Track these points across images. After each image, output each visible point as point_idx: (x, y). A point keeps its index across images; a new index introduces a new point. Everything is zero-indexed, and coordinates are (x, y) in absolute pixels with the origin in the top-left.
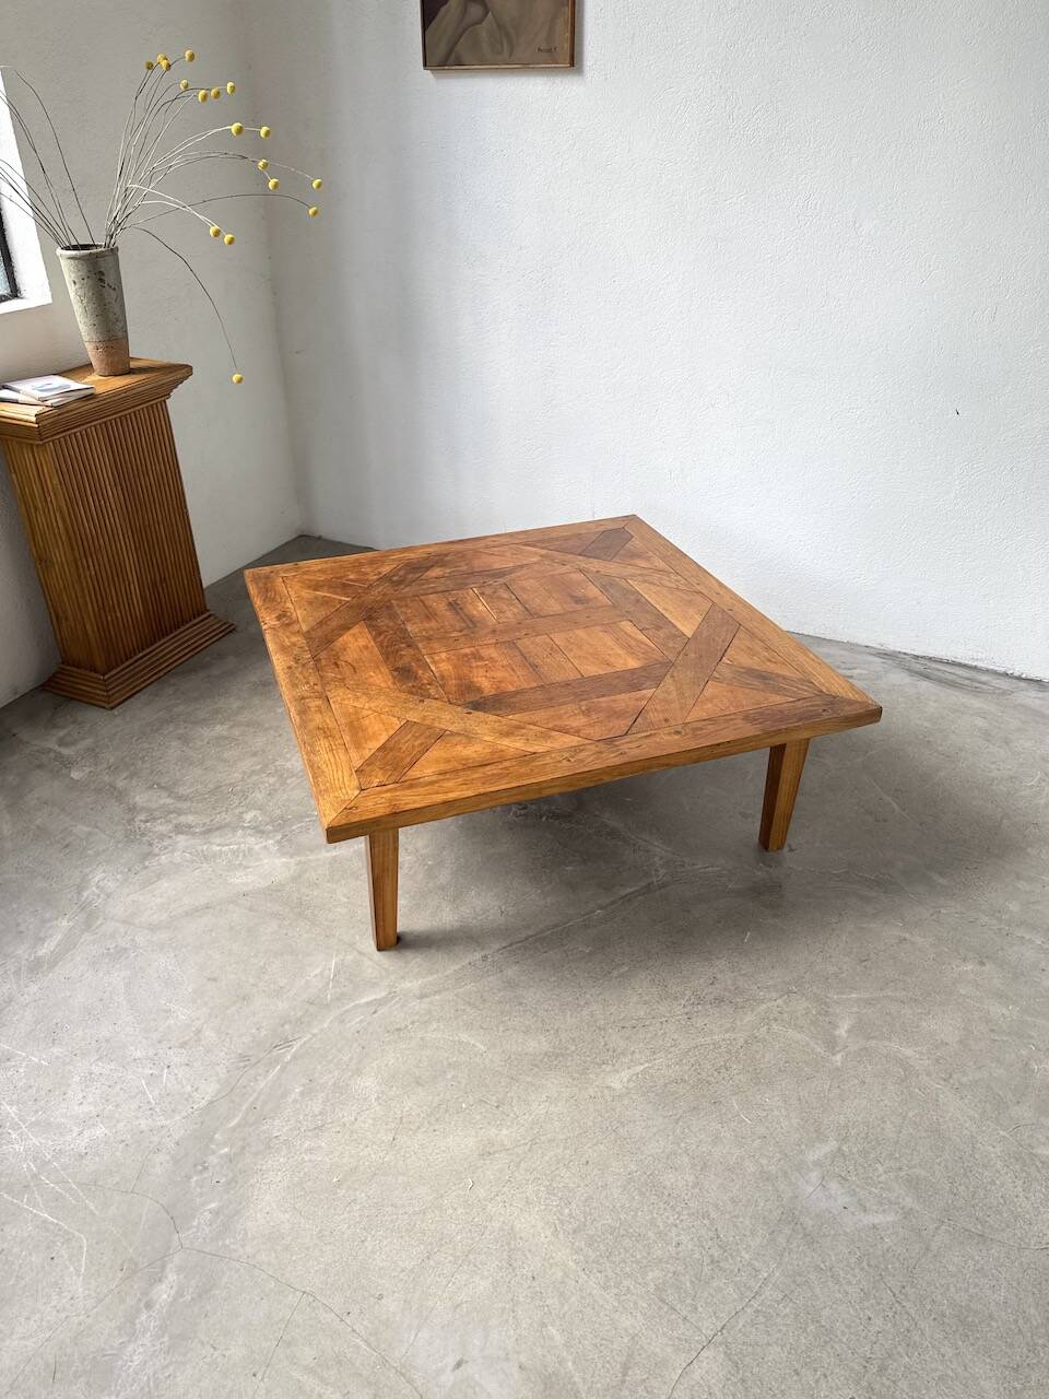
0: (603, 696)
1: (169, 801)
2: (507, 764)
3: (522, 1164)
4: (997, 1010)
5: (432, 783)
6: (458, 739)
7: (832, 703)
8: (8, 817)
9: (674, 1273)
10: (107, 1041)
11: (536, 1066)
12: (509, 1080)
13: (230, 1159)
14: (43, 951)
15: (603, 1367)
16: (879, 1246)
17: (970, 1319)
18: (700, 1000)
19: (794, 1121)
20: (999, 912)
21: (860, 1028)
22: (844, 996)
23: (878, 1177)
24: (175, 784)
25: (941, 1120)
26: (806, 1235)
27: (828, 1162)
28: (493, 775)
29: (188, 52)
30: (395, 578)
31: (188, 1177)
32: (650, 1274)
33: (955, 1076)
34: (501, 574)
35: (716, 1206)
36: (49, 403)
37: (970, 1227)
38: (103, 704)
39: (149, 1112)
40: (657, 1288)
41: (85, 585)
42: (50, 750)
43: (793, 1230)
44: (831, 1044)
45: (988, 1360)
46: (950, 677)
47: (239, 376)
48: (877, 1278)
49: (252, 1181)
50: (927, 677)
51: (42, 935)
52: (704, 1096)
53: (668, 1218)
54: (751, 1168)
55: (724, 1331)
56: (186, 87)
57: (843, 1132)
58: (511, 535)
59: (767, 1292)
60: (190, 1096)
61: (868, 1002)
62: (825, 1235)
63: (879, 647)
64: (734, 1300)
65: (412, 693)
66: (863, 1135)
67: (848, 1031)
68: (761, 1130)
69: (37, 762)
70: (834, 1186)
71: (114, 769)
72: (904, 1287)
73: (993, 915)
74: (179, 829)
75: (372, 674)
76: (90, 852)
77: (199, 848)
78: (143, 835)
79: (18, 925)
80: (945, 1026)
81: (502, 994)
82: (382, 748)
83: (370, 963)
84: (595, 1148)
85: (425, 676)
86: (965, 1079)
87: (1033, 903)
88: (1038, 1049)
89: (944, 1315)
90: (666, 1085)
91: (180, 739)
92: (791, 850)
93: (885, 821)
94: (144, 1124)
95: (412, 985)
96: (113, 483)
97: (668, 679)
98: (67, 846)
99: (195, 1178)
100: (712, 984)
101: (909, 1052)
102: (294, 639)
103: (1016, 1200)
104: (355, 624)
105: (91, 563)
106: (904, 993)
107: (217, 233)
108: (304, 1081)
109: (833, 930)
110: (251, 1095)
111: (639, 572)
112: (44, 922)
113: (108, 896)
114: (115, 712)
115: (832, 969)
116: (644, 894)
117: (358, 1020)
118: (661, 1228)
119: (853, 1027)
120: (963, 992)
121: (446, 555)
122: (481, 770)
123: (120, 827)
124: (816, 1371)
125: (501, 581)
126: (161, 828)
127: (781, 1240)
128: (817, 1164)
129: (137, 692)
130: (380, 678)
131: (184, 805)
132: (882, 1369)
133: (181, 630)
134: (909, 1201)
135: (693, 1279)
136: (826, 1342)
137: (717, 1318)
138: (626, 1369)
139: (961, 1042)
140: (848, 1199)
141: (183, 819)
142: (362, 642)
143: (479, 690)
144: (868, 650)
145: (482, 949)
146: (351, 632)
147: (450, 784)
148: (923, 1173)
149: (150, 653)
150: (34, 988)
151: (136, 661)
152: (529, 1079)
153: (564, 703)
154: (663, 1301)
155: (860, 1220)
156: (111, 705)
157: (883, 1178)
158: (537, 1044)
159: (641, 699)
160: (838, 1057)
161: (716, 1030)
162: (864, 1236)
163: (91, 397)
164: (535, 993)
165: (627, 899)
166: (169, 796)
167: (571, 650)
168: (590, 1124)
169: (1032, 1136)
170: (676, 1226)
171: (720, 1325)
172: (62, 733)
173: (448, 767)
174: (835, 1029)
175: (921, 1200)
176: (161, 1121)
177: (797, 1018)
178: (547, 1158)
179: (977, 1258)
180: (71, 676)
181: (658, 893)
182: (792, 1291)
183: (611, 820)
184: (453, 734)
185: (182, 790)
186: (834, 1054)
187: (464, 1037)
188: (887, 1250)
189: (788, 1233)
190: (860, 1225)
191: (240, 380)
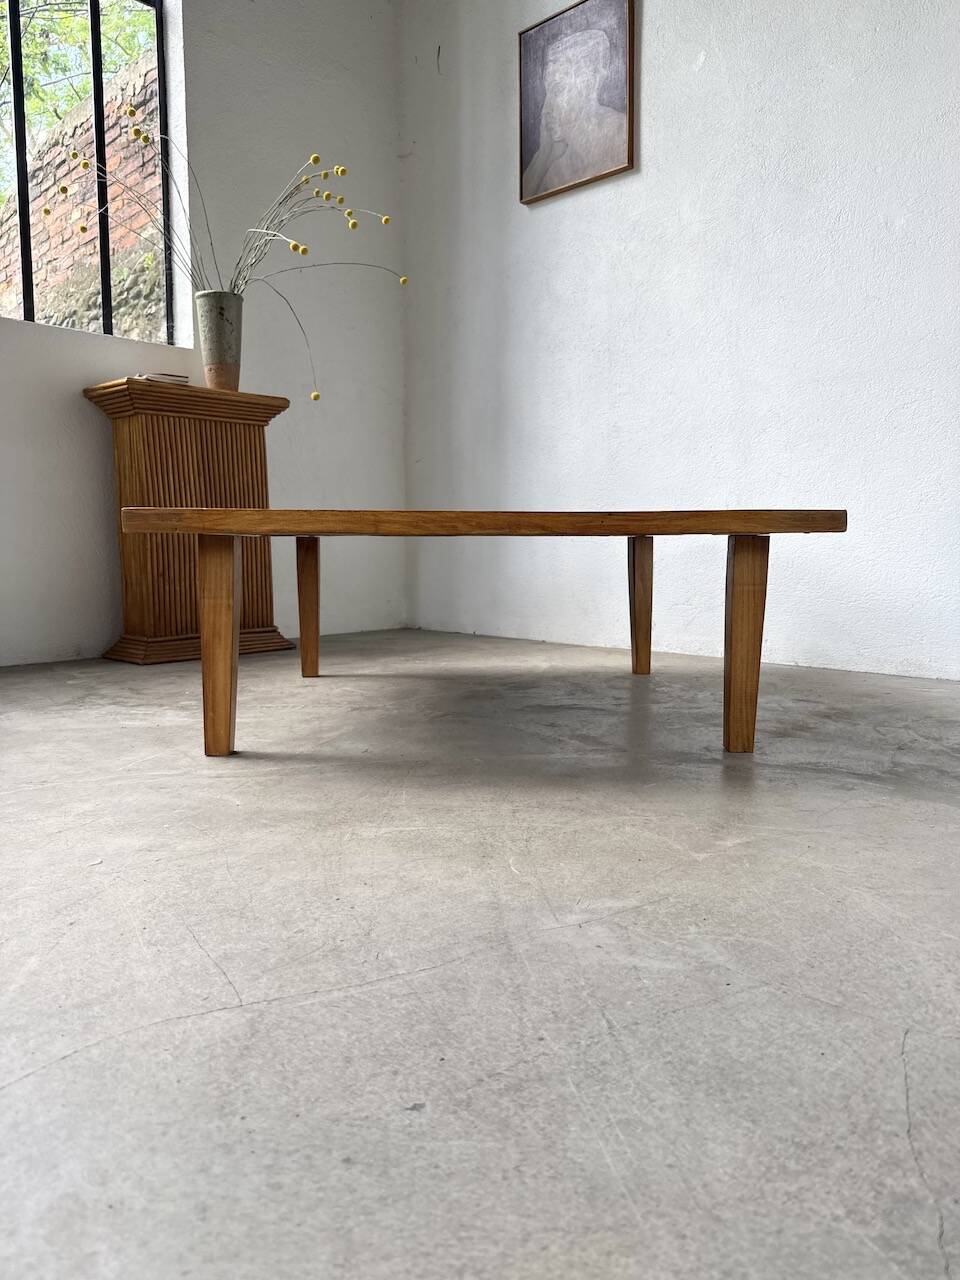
1: (127, 694)
16: (626, 984)
19: (586, 881)
23: (683, 935)
24: (144, 689)
26: (507, 955)
27: (607, 913)
35: (395, 915)
40: (224, 956)
43: (491, 948)
44: (703, 847)
48: (595, 1008)
52: (475, 852)
53: (313, 913)
54: (481, 898)
57: (657, 898)
59: (387, 985)
62: (539, 960)
64: (325, 983)
66: (688, 904)
67: (740, 844)
68: (528, 880)
70: (598, 930)
71: (104, 682)
72: (636, 1024)
81: (305, 783)
89: (691, 1062)
90: (430, 840)
92: (761, 754)
95: (215, 772)
100: (569, 801)
107: (296, 248)
119: (747, 842)
129: (176, 661)
133: (243, 632)
140: (610, 941)
156: (145, 663)
160: (703, 855)
163: (186, 386)
166: (131, 692)
174: (717, 841)
175: (743, 962)
177: (666, 828)
179: (810, 1024)
180: (127, 643)
182: (430, 992)
185: (146, 692)
186: (699, 853)
188: (639, 990)
189: (480, 946)
190: (613, 963)
191: (317, 398)
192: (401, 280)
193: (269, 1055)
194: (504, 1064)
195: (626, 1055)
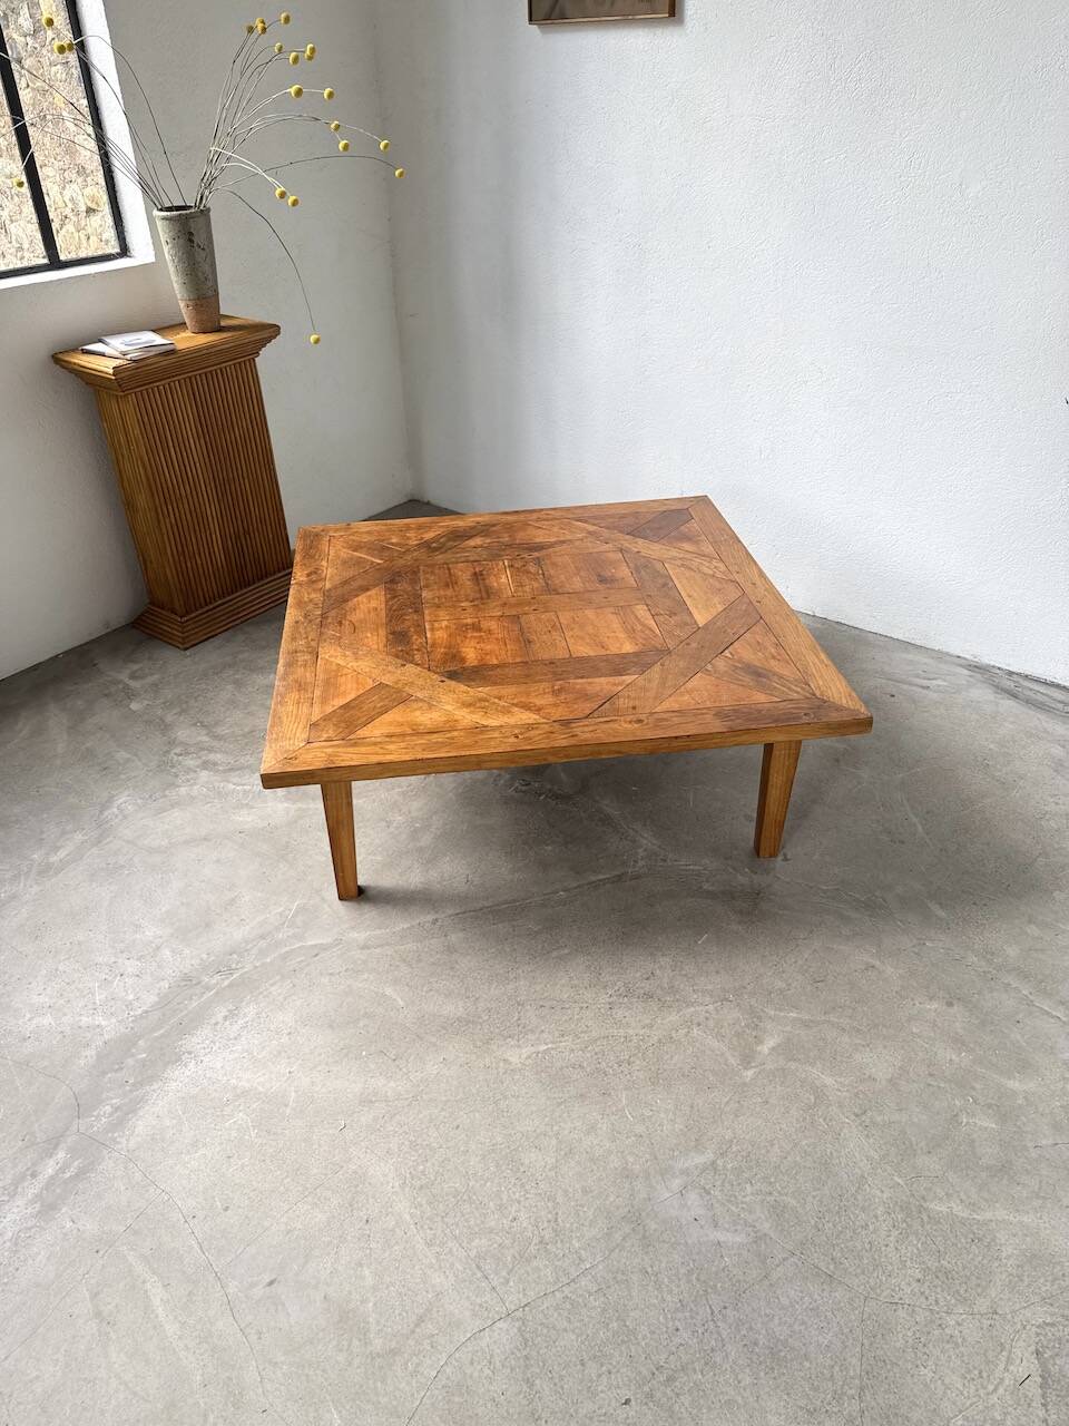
0: (582, 678)
1: (205, 739)
2: (455, 733)
3: (398, 1116)
4: (947, 1055)
5: (375, 744)
6: (421, 704)
7: (819, 707)
8: (65, 737)
9: (500, 1245)
10: (80, 943)
11: (444, 1028)
12: (414, 1037)
13: (143, 1063)
14: (54, 859)
15: (400, 1314)
16: (716, 1263)
17: (782, 1354)
18: (629, 993)
19: (677, 1127)
20: (993, 954)
21: (788, 1049)
22: (782, 1014)
23: (744, 1197)
24: (216, 724)
25: (835, 1154)
26: (644, 1237)
27: (696, 1173)
28: (437, 742)
29: (283, 15)
30: (434, 545)
31: (104, 1073)
32: (477, 1241)
33: (869, 1114)
34: (540, 547)
35: (566, 1191)
36: (128, 357)
37: (822, 1265)
38: (179, 645)
39: (91, 1012)
40: (478, 1256)
41: (164, 530)
42: (120, 682)
43: (633, 1230)
44: (747, 1059)
45: (785, 1397)
46: (1040, 698)
47: (316, 336)
48: (701, 1292)
49: (155, 1086)
50: (1015, 696)
51: (59, 844)
52: (597, 1086)
53: (514, 1193)
54: (615, 1162)
55: (527, 1309)
56: (280, 49)
57: (724, 1147)
58: (568, 509)
59: (584, 1282)
60: (131, 1004)
61: (806, 1025)
62: (664, 1241)
63: (971, 658)
64: (548, 1283)
65: (397, 657)
66: (744, 1154)
67: (773, 1049)
68: (640, 1129)
69: (107, 692)
70: (693, 1197)
71: (168, 705)
72: (725, 1308)
73: (984, 957)
74: (205, 765)
75: (369, 635)
76: (123, 777)
77: (217, 784)
78: (173, 767)
79: (42, 832)
80: (880, 1063)
81: (438, 956)
82: (346, 707)
83: (328, 909)
84: (471, 1115)
85: (416, 640)
86: (879, 1119)
87: (1036, 950)
88: (975, 1101)
89: (756, 1344)
90: (561, 1069)
91: (234, 683)
92: (786, 859)
93: (903, 842)
94: (85, 1020)
95: (360, 936)
96: (195, 435)
97: (657, 668)
98: (105, 769)
99: (109, 1075)
100: (647, 979)
101: (829, 1081)
102: (313, 596)
103: (883, 1248)
104: (375, 586)
105: (171, 510)
106: (848, 1020)
107: (283, 195)
108: (231, 1007)
109: (797, 945)
110: (182, 1011)
111: (681, 556)
112: (64, 833)
113: (125, 817)
114: (188, 653)
115: (780, 984)
116: (613, 882)
117: (299, 960)
118: (505, 1201)
119: (779, 1045)
120: (914, 1030)
121: (494, 525)
122: (428, 737)
123: (157, 757)
124: (602, 1365)
125: (536, 554)
126: (191, 762)
127: (618, 1236)
128: (685, 1172)
129: (213, 637)
130: (375, 640)
131: (215, 743)
132: (671, 1380)
133: (266, 581)
134: (766, 1227)
135: (517, 1255)
136: (623, 1341)
137: (525, 1294)
138: (421, 1320)
139: (891, 1080)
140: (702, 1212)
141: (212, 757)
142: (374, 604)
143: (463, 660)
144: (959, 661)
145: (437, 912)
146: (369, 593)
147: (392, 747)
148: (794, 1202)
149: (231, 600)
150: (36, 889)
151: (214, 608)
152: (434, 1040)
153: (540, 681)
154: (478, 1267)
155: (707, 1235)
156: (186, 646)
157: (748, 1199)
158: (453, 1009)
159: (620, 684)
160: (750, 1073)
161: (633, 1024)
162: (704, 1249)
163: (173, 352)
164: (469, 962)
165: (595, 885)
166: (207, 734)
167: (572, 629)
168: (474, 1091)
169: (930, 1189)
170: (519, 1202)
171: (525, 1301)
172: (135, 667)
173: (398, 730)
174: (757, 1044)
175: (780, 1228)
176: (100, 1020)
177: (722, 1027)
178: (421, 1116)
179: (816, 1296)
180: (157, 617)
181: (628, 883)
182: (609, 1287)
183: (609, 806)
184: (418, 700)
185: (220, 730)
186: (745, 1068)
187: (389, 991)
188: (723, 1269)
189: (627, 1231)
190: (705, 1239)
191: (317, 341)
192: (397, 173)
193: (541, 1364)
194: (663, 1357)
195: (723, 1340)
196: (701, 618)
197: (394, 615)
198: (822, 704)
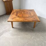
67: (32, 38)
82: (13, 18)
143: (19, 16)
145: (17, 29)
153: (23, 18)
159: (27, 18)
184: (16, 18)
196: (32, 15)
197: (16, 14)
198: (38, 20)
